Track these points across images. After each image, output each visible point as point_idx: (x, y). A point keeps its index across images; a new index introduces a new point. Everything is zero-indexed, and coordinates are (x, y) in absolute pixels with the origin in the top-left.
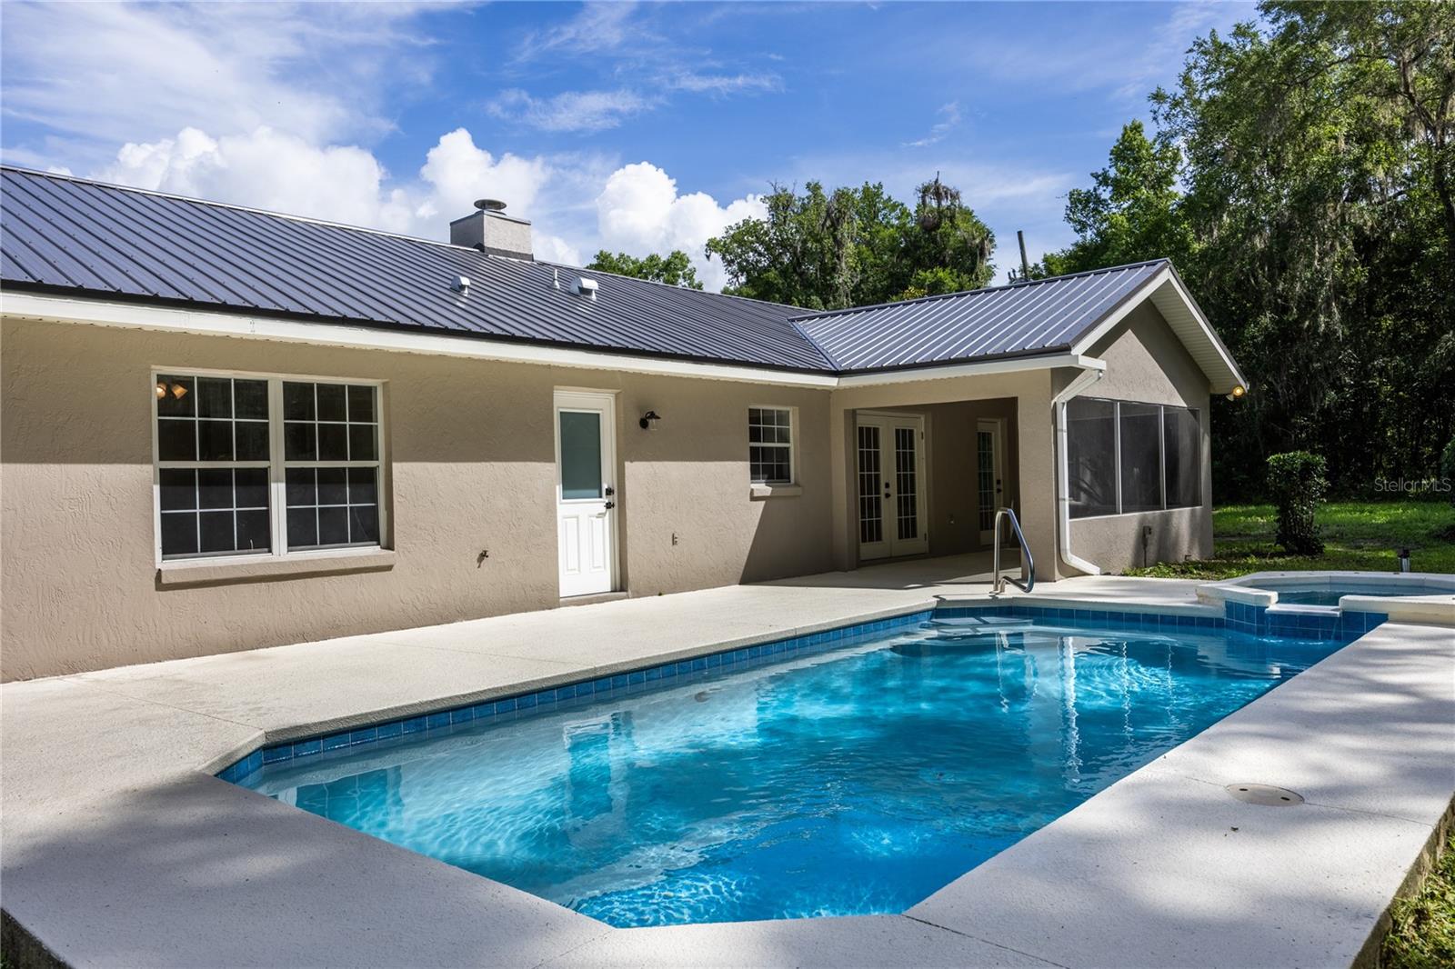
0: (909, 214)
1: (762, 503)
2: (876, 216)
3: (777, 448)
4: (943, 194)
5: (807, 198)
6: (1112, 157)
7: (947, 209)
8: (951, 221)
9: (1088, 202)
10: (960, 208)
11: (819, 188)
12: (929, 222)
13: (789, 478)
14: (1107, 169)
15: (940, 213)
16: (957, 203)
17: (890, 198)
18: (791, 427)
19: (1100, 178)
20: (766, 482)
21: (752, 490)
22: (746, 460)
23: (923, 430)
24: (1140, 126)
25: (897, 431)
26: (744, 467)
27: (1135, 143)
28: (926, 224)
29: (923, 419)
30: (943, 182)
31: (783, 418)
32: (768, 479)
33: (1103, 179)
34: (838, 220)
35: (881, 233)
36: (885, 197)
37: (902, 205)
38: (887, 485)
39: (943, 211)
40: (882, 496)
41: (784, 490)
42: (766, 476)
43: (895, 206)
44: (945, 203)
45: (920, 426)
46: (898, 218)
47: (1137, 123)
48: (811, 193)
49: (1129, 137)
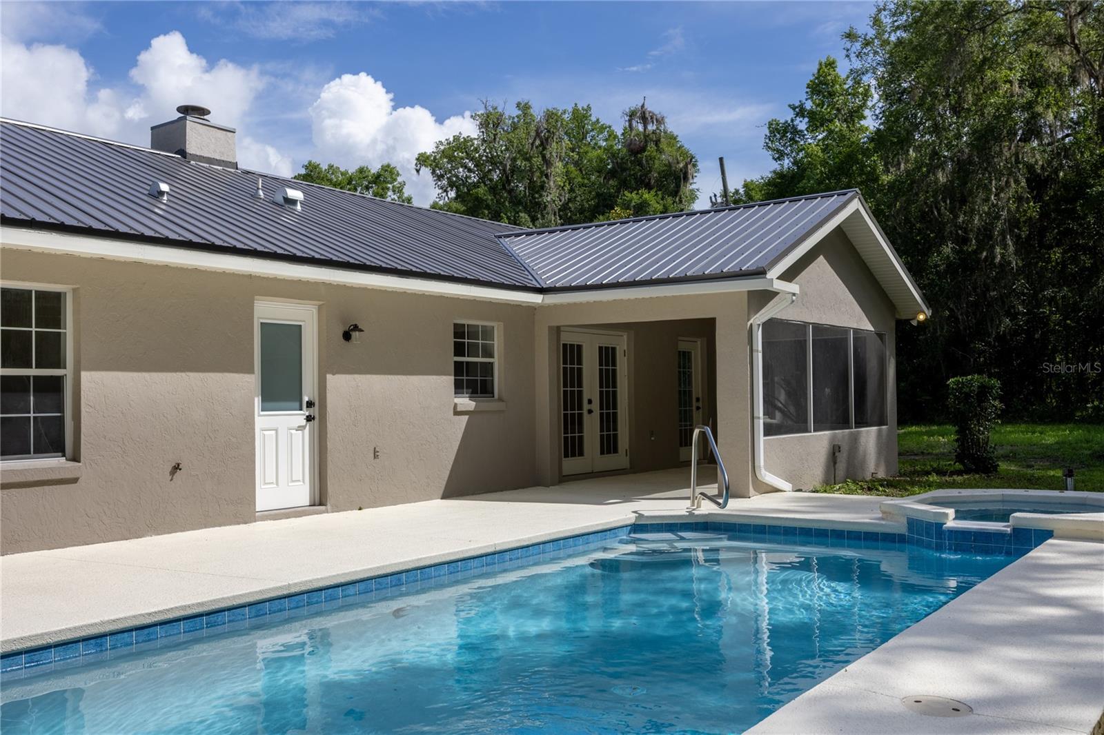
0: (616, 137)
1: (466, 418)
2: (584, 137)
3: (481, 363)
4: (649, 119)
5: (517, 117)
6: (808, 90)
7: (653, 133)
8: (657, 145)
9: (785, 132)
10: (665, 133)
11: (529, 108)
12: (635, 144)
13: (493, 393)
14: (804, 101)
15: (646, 136)
16: (662, 128)
17: (598, 120)
18: (496, 343)
19: (797, 110)
20: (469, 397)
21: (456, 405)
22: (450, 375)
23: (626, 348)
24: (833, 62)
25: (600, 348)
26: (449, 380)
27: (829, 78)
28: (632, 146)
29: (625, 337)
30: (649, 107)
31: (488, 333)
32: (472, 393)
33: (800, 111)
34: (547, 139)
35: (589, 154)
36: (593, 119)
37: (610, 127)
38: (590, 402)
39: (649, 135)
40: (585, 412)
41: (488, 405)
42: (470, 390)
43: (603, 128)
44: (651, 127)
45: (622, 344)
46: (606, 140)
47: (831, 60)
48: (520, 112)
49: (824, 72)
